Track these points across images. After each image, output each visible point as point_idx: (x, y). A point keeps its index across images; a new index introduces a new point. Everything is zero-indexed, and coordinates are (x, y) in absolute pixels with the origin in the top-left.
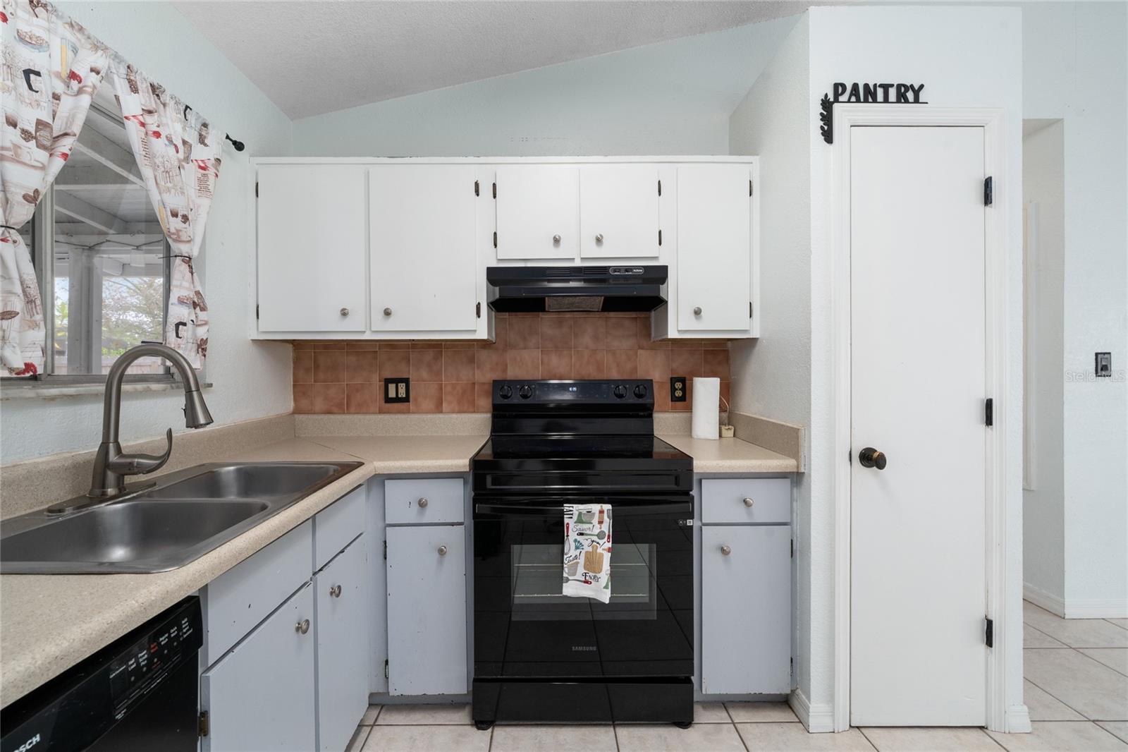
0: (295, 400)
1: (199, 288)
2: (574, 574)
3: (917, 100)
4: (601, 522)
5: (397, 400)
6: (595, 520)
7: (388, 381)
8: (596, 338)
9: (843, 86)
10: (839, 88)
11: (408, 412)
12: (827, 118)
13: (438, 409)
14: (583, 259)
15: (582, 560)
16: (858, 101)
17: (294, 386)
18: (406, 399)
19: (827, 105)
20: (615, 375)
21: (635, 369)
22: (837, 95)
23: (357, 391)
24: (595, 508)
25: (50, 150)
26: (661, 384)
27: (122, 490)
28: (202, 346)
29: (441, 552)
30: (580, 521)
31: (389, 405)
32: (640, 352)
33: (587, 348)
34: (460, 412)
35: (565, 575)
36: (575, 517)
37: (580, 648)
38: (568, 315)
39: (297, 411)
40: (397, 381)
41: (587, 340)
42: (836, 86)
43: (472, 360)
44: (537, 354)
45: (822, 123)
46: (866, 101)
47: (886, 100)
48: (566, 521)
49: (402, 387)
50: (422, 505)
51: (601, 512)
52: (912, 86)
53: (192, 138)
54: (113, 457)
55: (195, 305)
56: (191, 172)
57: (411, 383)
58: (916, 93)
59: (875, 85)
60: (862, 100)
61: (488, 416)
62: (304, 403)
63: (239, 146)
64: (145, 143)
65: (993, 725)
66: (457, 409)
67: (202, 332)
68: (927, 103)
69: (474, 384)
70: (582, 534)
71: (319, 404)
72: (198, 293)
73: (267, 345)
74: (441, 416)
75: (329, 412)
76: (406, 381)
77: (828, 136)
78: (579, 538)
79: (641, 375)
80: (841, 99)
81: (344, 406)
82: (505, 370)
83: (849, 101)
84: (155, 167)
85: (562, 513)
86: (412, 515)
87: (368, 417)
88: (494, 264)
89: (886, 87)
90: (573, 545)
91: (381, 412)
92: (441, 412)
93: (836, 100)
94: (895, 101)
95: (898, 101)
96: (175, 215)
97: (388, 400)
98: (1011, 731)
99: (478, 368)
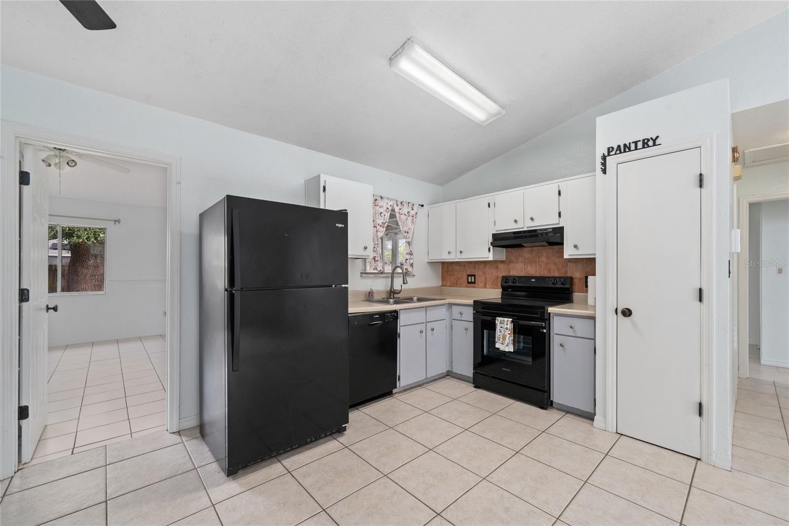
0: (442, 282)
1: (411, 249)
2: (499, 341)
3: (654, 145)
4: (507, 324)
5: (471, 283)
6: (505, 323)
7: (469, 276)
8: (547, 257)
9: (613, 148)
10: (610, 150)
11: (475, 287)
12: (604, 164)
13: (485, 287)
14: (527, 227)
15: (501, 337)
16: (621, 153)
17: (442, 277)
18: (474, 283)
19: (604, 158)
20: (556, 275)
21: (566, 272)
22: (609, 152)
23: (460, 279)
24: (506, 319)
25: (383, 227)
26: (580, 279)
27: (394, 298)
28: (412, 265)
29: (466, 329)
30: (500, 323)
31: (469, 285)
32: (569, 264)
33: (543, 262)
34: (493, 288)
35: (496, 340)
36: (499, 322)
37: (505, 369)
38: (535, 248)
39: (442, 286)
40: (471, 276)
41: (544, 259)
42: (609, 149)
43: (497, 268)
44: (522, 265)
45: (601, 166)
46: (625, 151)
47: (636, 149)
48: (496, 322)
49: (473, 277)
50: (461, 314)
51: (508, 321)
52: (651, 138)
53: (410, 210)
54: (392, 290)
55: (410, 254)
56: (410, 219)
57: (476, 276)
58: (654, 141)
59: (630, 143)
60: (622, 151)
61: (501, 290)
62: (444, 283)
63: (422, 206)
64: (400, 217)
65: (704, 459)
66: (491, 287)
67: (412, 261)
68: (660, 144)
69: (498, 277)
70: (501, 328)
71: (448, 283)
72: (411, 251)
73: (432, 264)
74: (485, 289)
75: (451, 286)
76: (474, 276)
77: (604, 171)
78: (501, 329)
79: (569, 275)
80: (611, 154)
81: (455, 284)
82: (509, 272)
83: (616, 154)
84: (401, 222)
85: (495, 320)
86: (458, 317)
87: (462, 288)
88: (495, 232)
89: (636, 143)
90: (499, 331)
91: (467, 287)
92: (486, 288)
93: (609, 155)
94: (641, 147)
95: (644, 147)
96: (405, 232)
97: (469, 283)
98: (715, 465)
99: (500, 271)
